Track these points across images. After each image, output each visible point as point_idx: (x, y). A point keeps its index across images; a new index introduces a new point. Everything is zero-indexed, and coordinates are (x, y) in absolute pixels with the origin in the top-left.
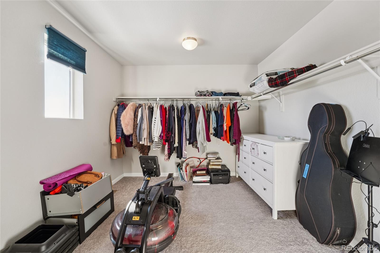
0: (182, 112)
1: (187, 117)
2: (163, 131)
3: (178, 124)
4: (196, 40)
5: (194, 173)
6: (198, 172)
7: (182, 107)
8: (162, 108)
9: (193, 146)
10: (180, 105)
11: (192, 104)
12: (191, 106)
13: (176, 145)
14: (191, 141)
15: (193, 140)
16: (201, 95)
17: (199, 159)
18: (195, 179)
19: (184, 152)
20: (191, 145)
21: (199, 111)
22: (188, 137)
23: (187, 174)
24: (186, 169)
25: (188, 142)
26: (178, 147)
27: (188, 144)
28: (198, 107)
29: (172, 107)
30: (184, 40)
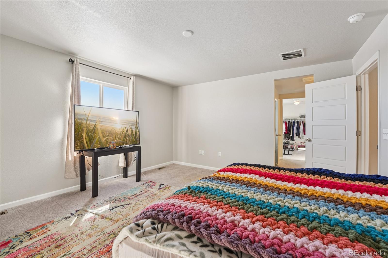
0: (294, 124)
1: (296, 126)
2: (286, 131)
3: (292, 128)
4: (299, 102)
5: (299, 147)
6: (300, 147)
7: (293, 122)
8: (286, 123)
9: (298, 137)
10: (293, 121)
11: (298, 121)
12: (297, 122)
13: (291, 135)
14: (297, 134)
15: (298, 135)
16: (302, 117)
17: (301, 143)
18: (299, 149)
19: (294, 138)
20: (297, 137)
21: (301, 123)
22: (296, 133)
23: (295, 147)
24: (295, 145)
25: (296, 135)
26: (291, 137)
27: (296, 136)
28: (300, 122)
29: (289, 122)
30: (295, 102)
